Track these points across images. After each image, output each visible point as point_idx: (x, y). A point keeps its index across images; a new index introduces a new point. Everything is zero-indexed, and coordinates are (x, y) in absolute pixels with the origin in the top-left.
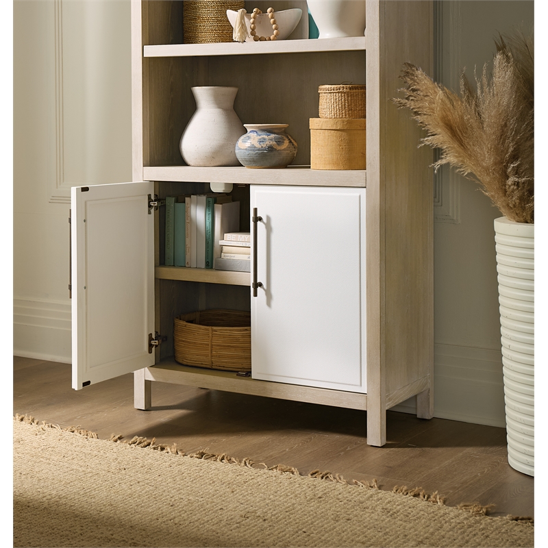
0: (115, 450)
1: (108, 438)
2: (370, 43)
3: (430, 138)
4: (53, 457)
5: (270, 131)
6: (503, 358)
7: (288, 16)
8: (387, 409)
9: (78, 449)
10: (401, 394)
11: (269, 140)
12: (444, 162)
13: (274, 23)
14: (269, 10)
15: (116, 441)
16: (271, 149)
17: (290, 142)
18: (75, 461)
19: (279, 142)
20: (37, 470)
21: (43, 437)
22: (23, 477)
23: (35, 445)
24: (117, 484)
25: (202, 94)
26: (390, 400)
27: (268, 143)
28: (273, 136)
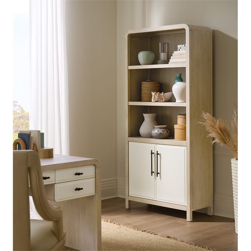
0: (142, 234)
1: (140, 231)
2: (187, 105)
3: (211, 134)
4: (122, 235)
5: (161, 128)
6: (234, 204)
7: (168, 95)
8: (193, 211)
9: (130, 233)
10: (198, 207)
11: (161, 131)
12: (215, 141)
13: (164, 97)
14: (162, 93)
15: (143, 231)
16: (161, 133)
17: (167, 131)
18: (129, 237)
19: (163, 132)
20: (116, 238)
21: (120, 229)
22: (112, 240)
23: (117, 231)
24: (139, 244)
25: (146, 116)
26: (194, 208)
27: (160, 132)
28: (162, 130)
